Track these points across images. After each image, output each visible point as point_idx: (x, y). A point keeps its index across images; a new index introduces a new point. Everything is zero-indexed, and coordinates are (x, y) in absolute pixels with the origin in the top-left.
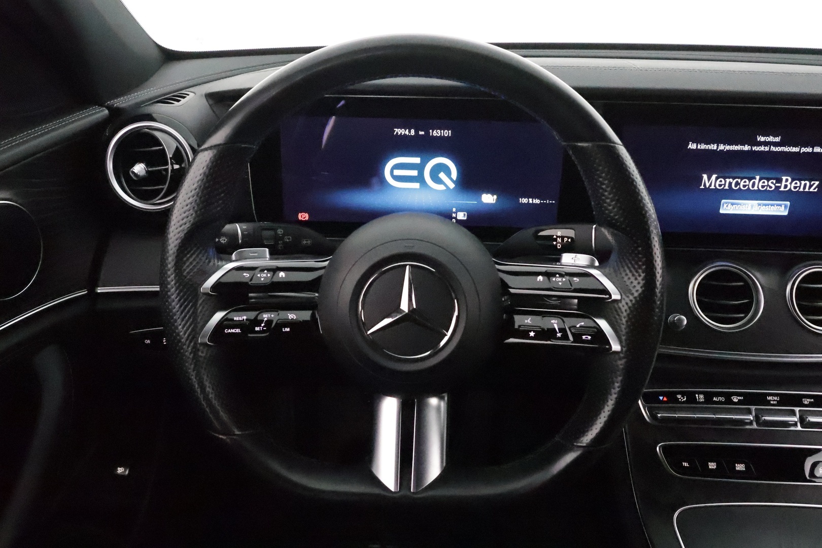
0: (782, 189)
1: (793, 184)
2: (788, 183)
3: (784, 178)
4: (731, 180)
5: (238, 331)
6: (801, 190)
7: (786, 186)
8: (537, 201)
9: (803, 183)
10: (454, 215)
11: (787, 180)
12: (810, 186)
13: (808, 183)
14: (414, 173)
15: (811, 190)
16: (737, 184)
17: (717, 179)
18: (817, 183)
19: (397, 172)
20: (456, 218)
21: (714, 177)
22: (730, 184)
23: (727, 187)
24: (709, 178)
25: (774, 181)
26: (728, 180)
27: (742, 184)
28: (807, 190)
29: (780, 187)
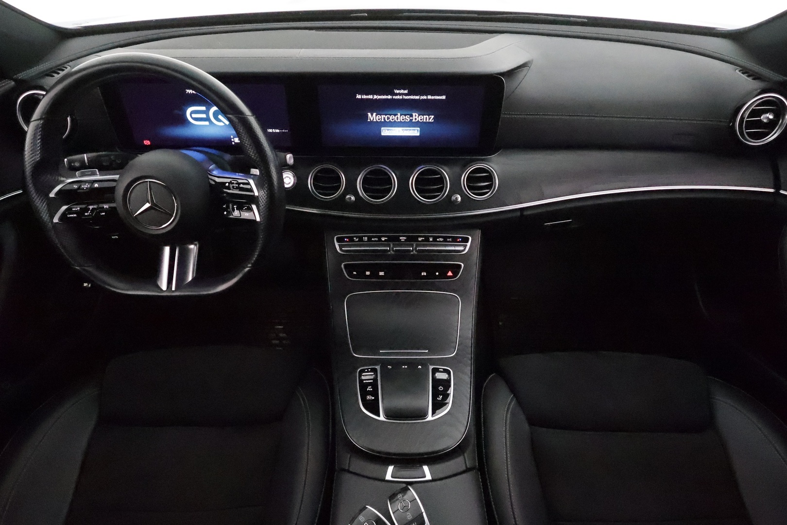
0: (414, 120)
1: (420, 118)
2: (417, 117)
3: (414, 114)
4: (384, 116)
5: (75, 215)
6: (425, 121)
7: (416, 119)
8: (278, 131)
9: (425, 117)
10: (233, 140)
11: (416, 116)
12: (429, 119)
13: (427, 117)
14: (204, 116)
15: (430, 121)
16: (388, 118)
17: (376, 115)
18: (433, 117)
19: (194, 116)
20: (234, 141)
21: (374, 114)
22: (384, 118)
23: (383, 120)
24: (372, 115)
25: (409, 116)
26: (383, 116)
27: (391, 118)
28: (428, 121)
29: (412, 120)
